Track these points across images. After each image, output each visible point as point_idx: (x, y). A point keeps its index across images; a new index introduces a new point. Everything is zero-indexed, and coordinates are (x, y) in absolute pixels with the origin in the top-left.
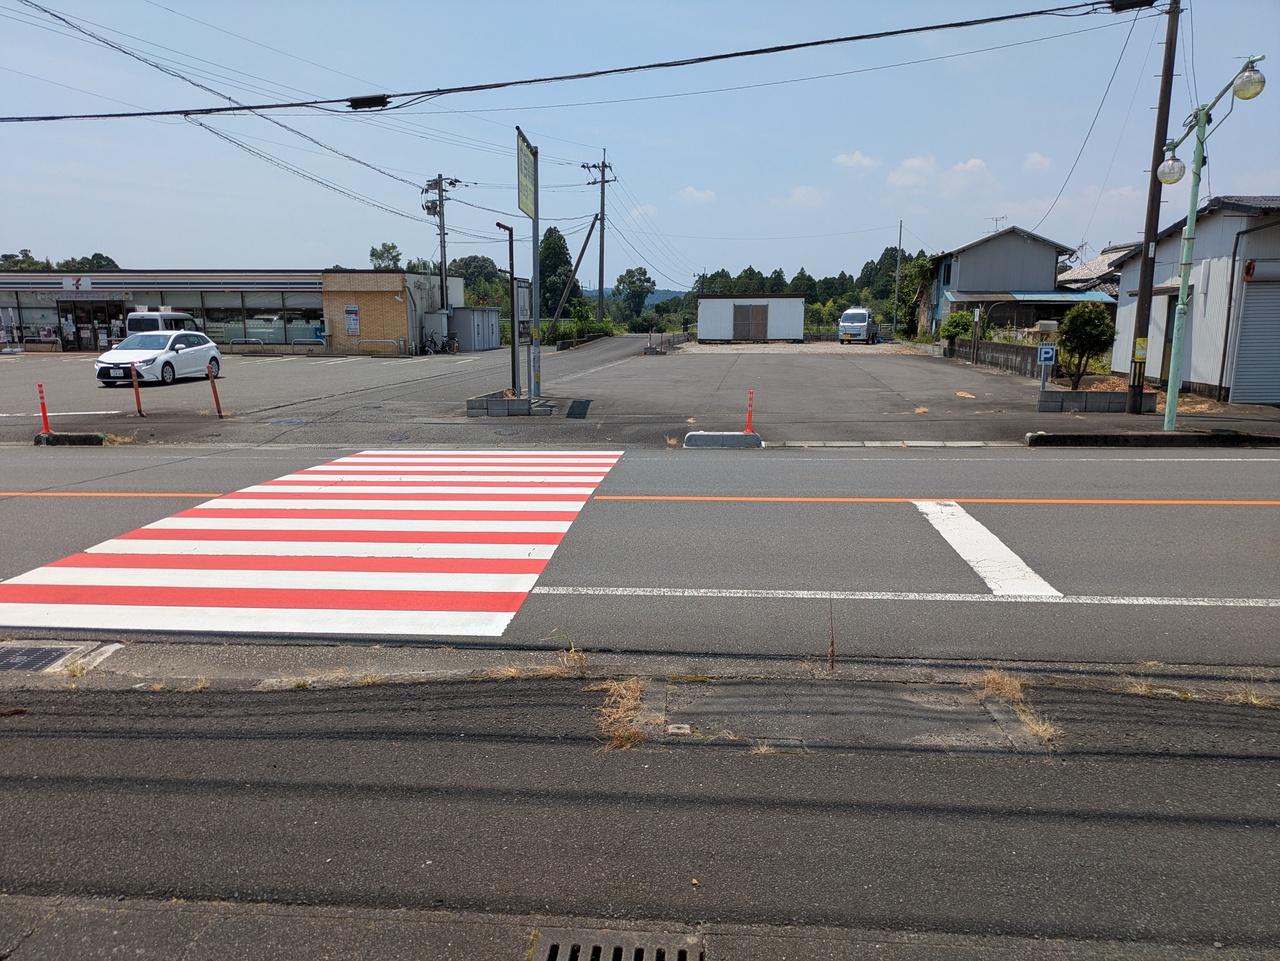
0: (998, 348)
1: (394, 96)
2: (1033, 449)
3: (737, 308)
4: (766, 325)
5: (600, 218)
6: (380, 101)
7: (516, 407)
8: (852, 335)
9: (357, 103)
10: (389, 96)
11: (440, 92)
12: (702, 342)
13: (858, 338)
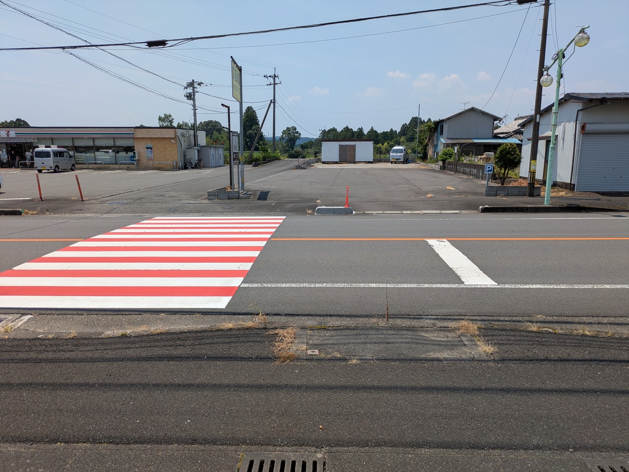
0: (466, 165)
1: (169, 41)
2: (483, 214)
3: (340, 146)
4: (355, 155)
5: (273, 102)
6: (162, 43)
7: (232, 195)
8: (396, 159)
9: (151, 44)
10: (167, 41)
11: (192, 39)
12: (324, 163)
13: (399, 161)
